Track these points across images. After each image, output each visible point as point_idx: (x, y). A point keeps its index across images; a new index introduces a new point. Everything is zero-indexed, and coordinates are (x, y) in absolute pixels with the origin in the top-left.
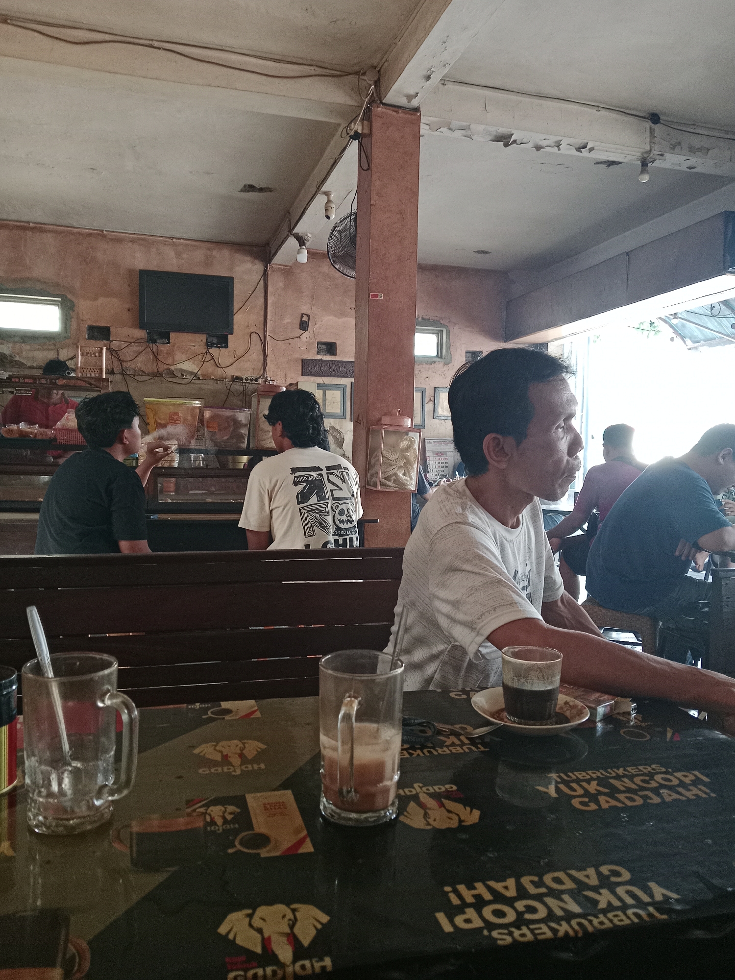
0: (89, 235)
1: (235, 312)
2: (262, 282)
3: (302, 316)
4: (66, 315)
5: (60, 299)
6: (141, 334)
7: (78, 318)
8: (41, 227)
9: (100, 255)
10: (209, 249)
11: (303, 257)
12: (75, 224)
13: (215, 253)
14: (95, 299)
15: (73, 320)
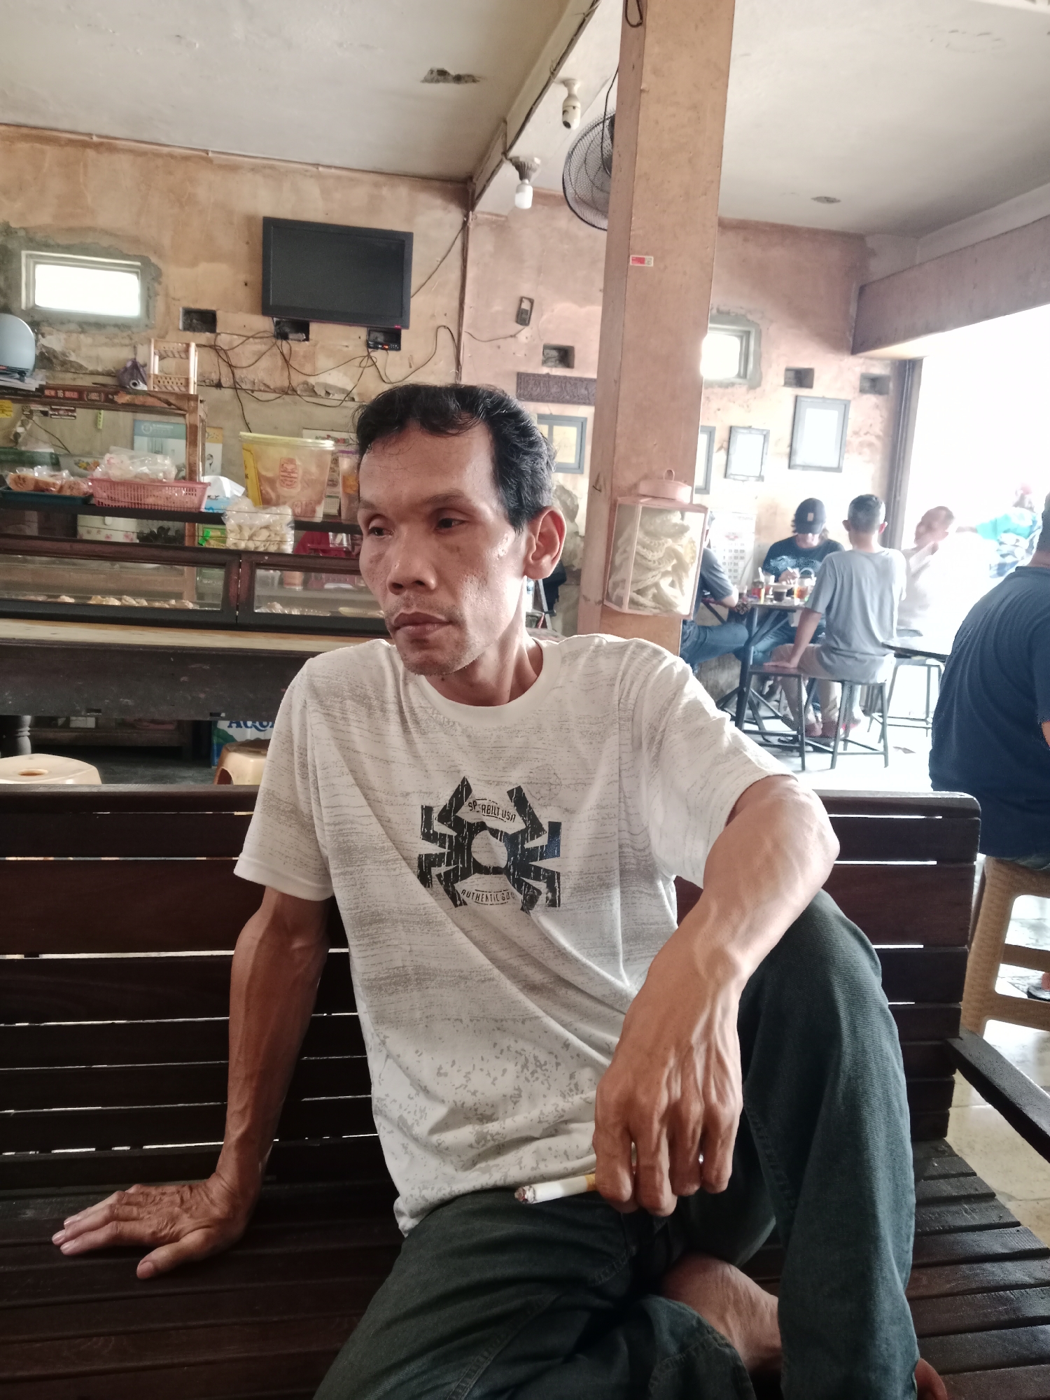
0: (186, 158)
1: (413, 290)
2: (458, 244)
3: (521, 301)
4: (148, 289)
5: (138, 264)
6: (265, 324)
7: (167, 295)
8: (109, 144)
9: (202, 193)
10: (377, 185)
11: (525, 199)
12: (163, 140)
13: (385, 191)
14: (194, 263)
15: (159, 298)
